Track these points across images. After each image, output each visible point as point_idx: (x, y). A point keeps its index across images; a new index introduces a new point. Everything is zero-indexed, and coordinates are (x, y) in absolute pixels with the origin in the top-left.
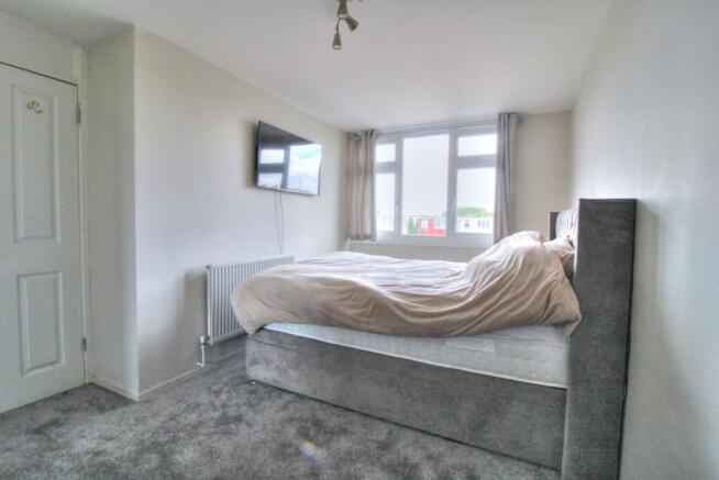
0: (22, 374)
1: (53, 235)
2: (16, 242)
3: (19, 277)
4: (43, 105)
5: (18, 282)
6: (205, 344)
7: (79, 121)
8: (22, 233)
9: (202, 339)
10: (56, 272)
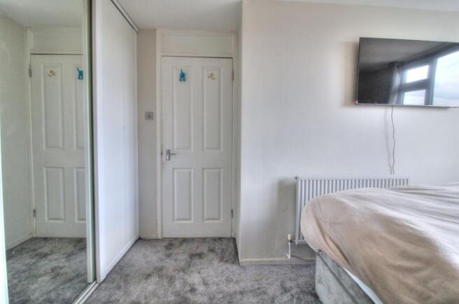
0: (203, 221)
1: (219, 148)
2: (203, 150)
3: (203, 169)
4: (216, 75)
5: (203, 171)
6: (291, 241)
7: (233, 79)
8: (205, 146)
9: (289, 237)
10: (220, 168)
